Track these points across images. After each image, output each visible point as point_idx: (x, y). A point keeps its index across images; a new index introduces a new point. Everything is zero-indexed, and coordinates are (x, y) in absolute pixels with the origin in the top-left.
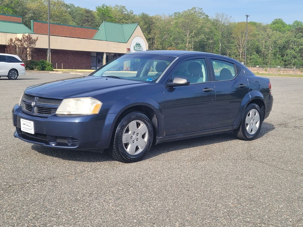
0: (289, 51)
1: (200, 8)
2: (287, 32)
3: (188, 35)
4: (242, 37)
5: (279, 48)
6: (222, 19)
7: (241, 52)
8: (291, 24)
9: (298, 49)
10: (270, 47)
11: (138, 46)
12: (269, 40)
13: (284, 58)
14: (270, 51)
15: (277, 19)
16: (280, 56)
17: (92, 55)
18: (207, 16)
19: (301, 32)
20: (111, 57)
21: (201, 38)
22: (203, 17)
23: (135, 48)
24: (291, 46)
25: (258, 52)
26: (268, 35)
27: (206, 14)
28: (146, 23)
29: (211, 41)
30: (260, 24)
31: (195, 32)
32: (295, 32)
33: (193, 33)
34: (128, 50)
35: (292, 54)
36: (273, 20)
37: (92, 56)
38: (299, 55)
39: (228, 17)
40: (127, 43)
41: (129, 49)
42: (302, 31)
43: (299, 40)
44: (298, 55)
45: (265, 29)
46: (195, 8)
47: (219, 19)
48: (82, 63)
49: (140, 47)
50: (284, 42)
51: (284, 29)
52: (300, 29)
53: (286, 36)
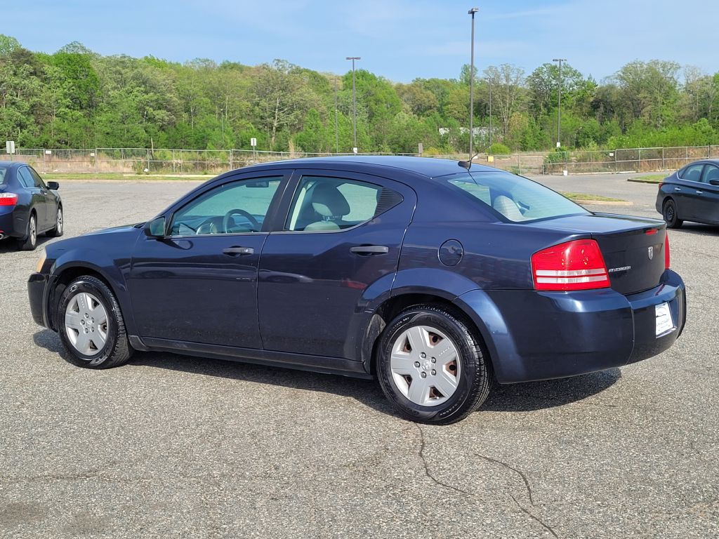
0: (6, 111)
9: (27, 106)
19: (26, 62)
24: (8, 97)
32: (13, 62)
38: (33, 120)
42: (28, 60)
43: (26, 82)
44: (28, 120)
52: (22, 54)
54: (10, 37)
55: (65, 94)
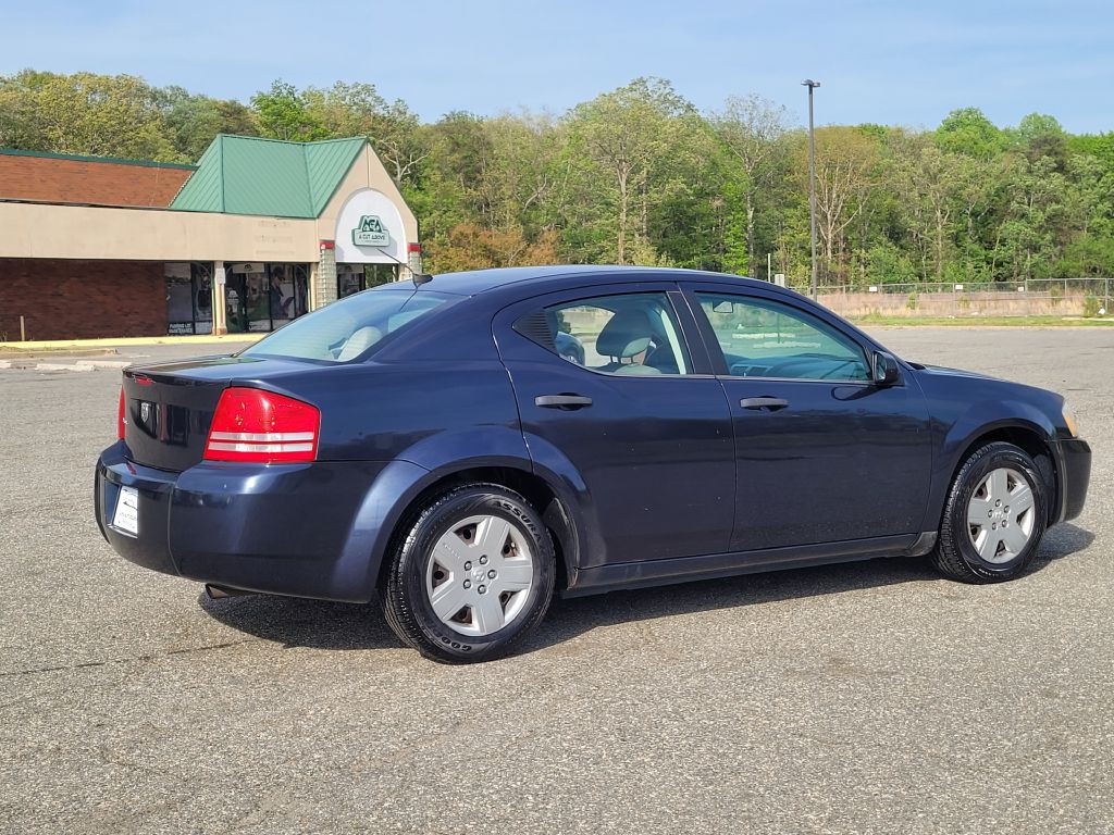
0: (1010, 227)
1: (661, 82)
2: (1000, 155)
3: (623, 184)
4: (831, 179)
5: (974, 214)
6: (751, 120)
7: (830, 236)
8: (1016, 126)
9: (1042, 218)
10: (939, 214)
11: (372, 230)
12: (932, 186)
13: (991, 254)
14: (939, 228)
15: (959, 113)
16: (976, 247)
17: (171, 276)
18: (689, 107)
19: (1048, 153)
20: (261, 281)
21: (672, 190)
22: (676, 114)
23: (357, 237)
24: (1014, 205)
25: (896, 234)
26: (926, 171)
27: (687, 99)
28: (456, 146)
29: (718, 203)
30: (899, 130)
31: (648, 171)
32: (1028, 155)
33: (644, 173)
34: (327, 248)
35: (1022, 236)
36: (946, 116)
37: (169, 280)
38: (1049, 238)
39: (773, 109)
40: (318, 217)
41: (329, 245)
42: (1051, 150)
43: (1043, 182)
44: (1043, 239)
45: (915, 147)
46: (642, 82)
47: (741, 119)
48: (127, 310)
49: (380, 231)
50: (988, 195)
51: (988, 146)
52: (1046, 141)
53: (995, 172)
54: (1045, 116)
55: (1102, 197)
